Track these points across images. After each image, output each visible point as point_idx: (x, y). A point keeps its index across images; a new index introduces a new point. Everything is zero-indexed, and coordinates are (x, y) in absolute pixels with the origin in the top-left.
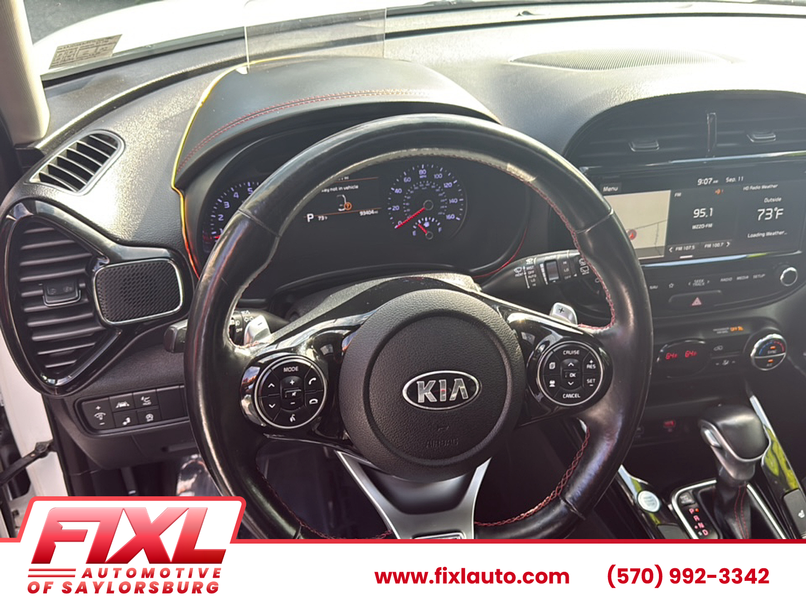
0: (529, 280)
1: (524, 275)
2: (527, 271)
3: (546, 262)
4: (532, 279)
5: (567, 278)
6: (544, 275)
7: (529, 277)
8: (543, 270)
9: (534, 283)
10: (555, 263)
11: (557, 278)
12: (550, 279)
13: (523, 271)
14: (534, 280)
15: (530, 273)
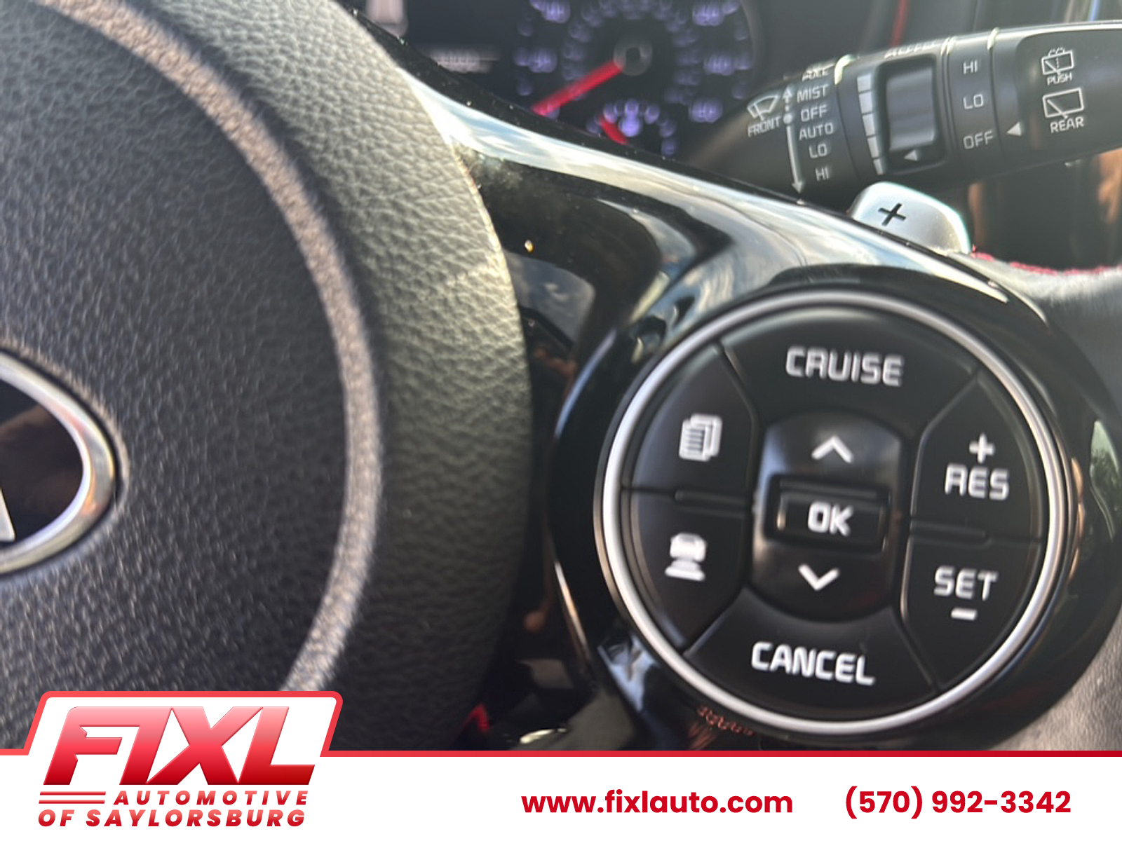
0: (802, 146)
1: (783, 126)
2: (797, 106)
3: (886, 73)
4: (818, 140)
5: (973, 140)
6: (871, 124)
7: (804, 133)
8: (867, 102)
9: (821, 162)
10: (926, 75)
11: (929, 137)
12: (899, 142)
13: (780, 110)
14: (823, 150)
15: (810, 113)
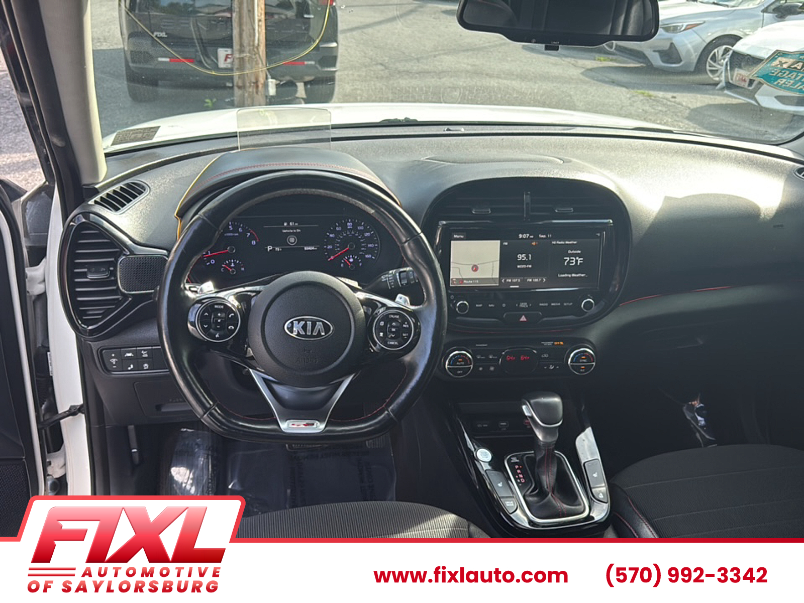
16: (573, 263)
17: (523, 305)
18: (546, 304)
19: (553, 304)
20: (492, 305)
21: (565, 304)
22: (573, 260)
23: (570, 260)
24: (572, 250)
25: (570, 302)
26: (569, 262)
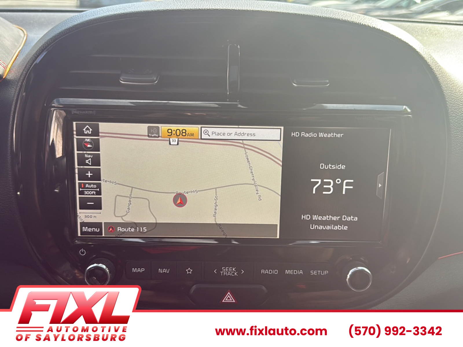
16: (329, 189)
17: (228, 271)
18: (276, 272)
19: (287, 272)
20: (165, 271)
21: (314, 273)
22: (329, 183)
23: (323, 183)
24: (327, 164)
25: (323, 270)
26: (321, 189)
